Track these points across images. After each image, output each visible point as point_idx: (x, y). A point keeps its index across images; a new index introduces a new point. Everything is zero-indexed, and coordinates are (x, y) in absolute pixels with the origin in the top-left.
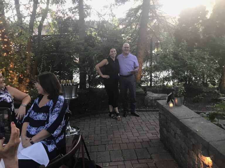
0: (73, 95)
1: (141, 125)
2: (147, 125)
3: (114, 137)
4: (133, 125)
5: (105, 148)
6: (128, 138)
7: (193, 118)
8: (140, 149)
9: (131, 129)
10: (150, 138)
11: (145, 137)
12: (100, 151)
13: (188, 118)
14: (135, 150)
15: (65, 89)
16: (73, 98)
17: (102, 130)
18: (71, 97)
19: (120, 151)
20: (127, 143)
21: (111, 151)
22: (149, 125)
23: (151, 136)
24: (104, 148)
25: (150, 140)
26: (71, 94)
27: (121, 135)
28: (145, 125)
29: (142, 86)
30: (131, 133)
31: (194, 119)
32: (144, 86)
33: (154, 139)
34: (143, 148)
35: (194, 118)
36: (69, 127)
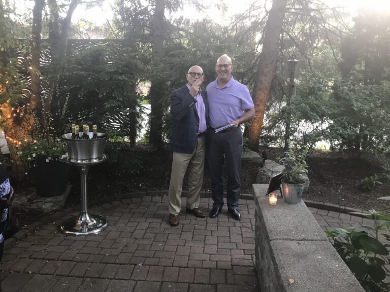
0: (95, 156)
1: (232, 229)
2: (244, 229)
3: (163, 249)
4: (214, 228)
5: (132, 273)
6: (189, 256)
7: (305, 239)
8: (202, 285)
9: (205, 236)
10: (235, 262)
11: (225, 259)
12: (118, 279)
13: (293, 240)
14: (189, 287)
15: (77, 142)
16: (95, 161)
17: (148, 231)
18: (91, 159)
19: (158, 284)
20: (180, 267)
21: (140, 280)
22: (248, 230)
23: (240, 256)
24: (131, 271)
25: (232, 265)
26: (90, 154)
27: (179, 247)
28: (239, 228)
29: (270, 146)
30: (201, 245)
31: (306, 242)
32: (274, 146)
33: (243, 266)
34: (209, 284)
35: (308, 240)
36: (86, 217)
